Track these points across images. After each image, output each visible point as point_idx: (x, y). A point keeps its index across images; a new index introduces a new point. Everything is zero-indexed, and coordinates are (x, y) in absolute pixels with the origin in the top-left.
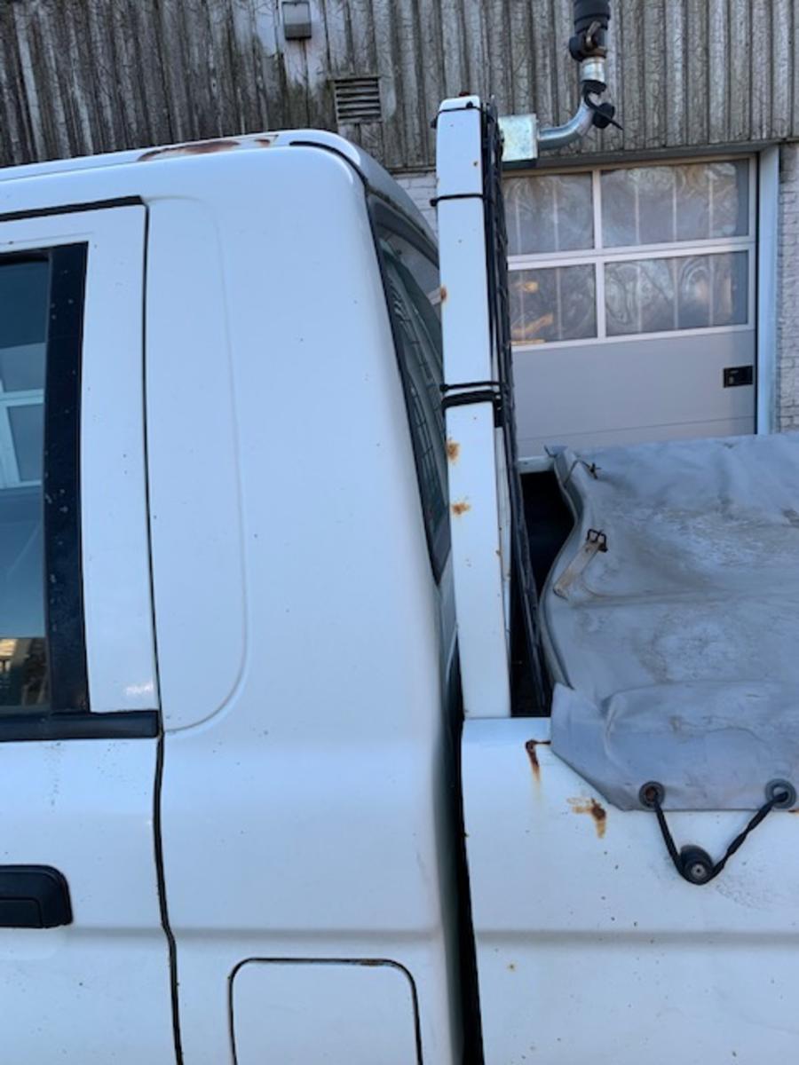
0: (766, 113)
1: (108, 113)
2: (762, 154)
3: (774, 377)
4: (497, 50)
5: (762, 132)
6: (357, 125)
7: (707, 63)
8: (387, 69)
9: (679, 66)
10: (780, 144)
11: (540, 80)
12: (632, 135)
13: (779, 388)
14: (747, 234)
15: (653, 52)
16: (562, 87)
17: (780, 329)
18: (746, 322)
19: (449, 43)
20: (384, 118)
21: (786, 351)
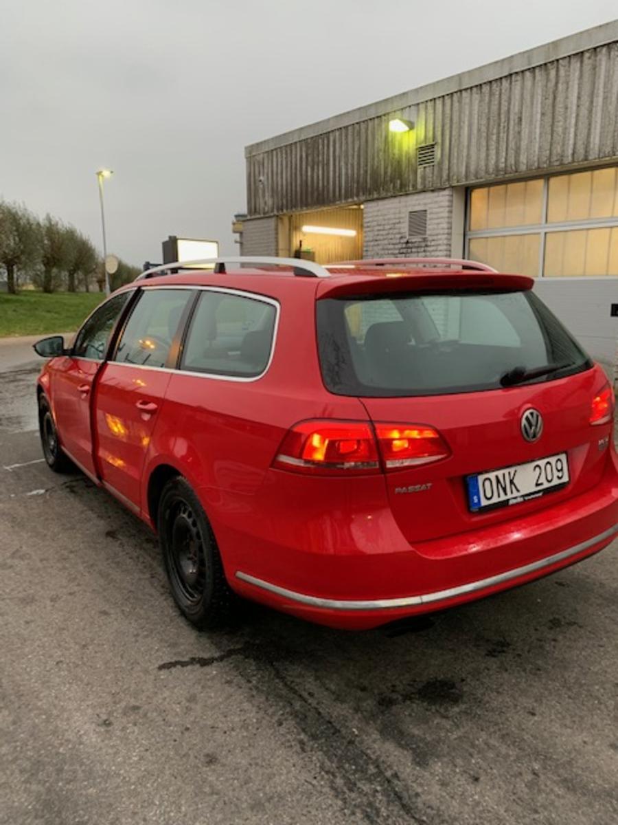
1: (350, 171)
4: (484, 122)
6: (425, 168)
7: (590, 111)
8: (439, 140)
9: (574, 115)
11: (501, 135)
12: (545, 159)
15: (561, 110)
16: (511, 138)
19: (464, 122)
20: (435, 163)
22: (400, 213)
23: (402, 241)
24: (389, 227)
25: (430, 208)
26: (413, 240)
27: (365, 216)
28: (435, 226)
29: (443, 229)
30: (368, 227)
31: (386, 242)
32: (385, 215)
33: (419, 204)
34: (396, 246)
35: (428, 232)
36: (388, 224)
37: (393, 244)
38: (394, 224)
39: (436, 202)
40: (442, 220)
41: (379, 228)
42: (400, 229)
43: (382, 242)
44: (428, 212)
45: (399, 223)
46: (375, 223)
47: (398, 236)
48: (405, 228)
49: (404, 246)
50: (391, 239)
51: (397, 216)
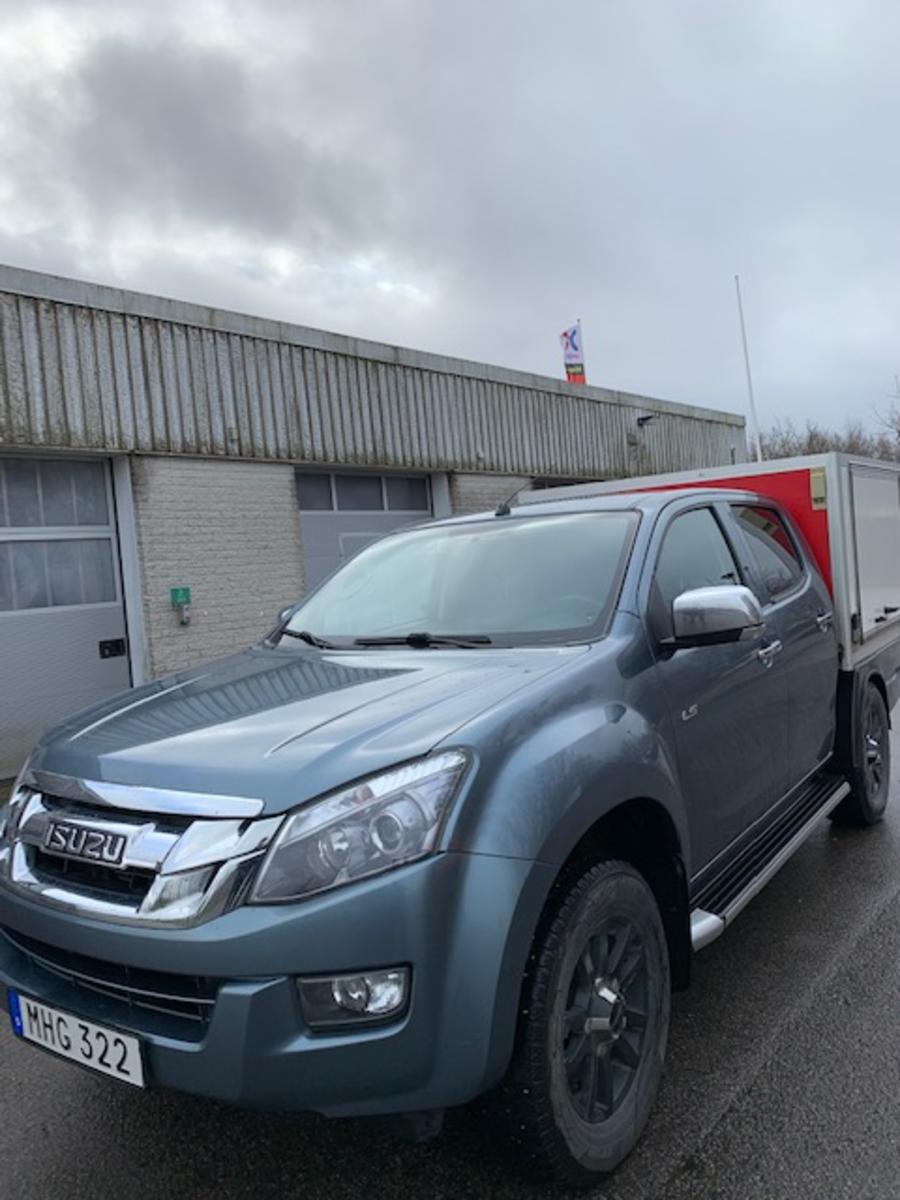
0: (115, 429)
2: (114, 461)
3: (146, 646)
5: (113, 443)
10: (129, 455)
13: (152, 657)
14: (108, 524)
17: (146, 605)
18: (115, 599)
21: (155, 624)
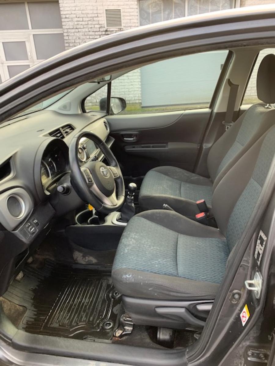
22: (97, 10)
23: (101, 30)
24: (87, 19)
25: (123, 9)
26: (111, 30)
27: (61, 9)
28: (129, 21)
29: (135, 23)
30: (66, 18)
31: (87, 30)
32: (83, 10)
33: (113, 5)
34: (97, 33)
35: (122, 25)
36: (88, 17)
37: (93, 32)
38: (93, 17)
39: (127, 5)
40: (133, 17)
41: (78, 19)
42: (99, 21)
43: (84, 30)
44: (121, 11)
45: (98, 17)
46: (75, 16)
47: (98, 26)
48: (103, 20)
49: (104, 33)
50: (91, 28)
51: (95, 12)
